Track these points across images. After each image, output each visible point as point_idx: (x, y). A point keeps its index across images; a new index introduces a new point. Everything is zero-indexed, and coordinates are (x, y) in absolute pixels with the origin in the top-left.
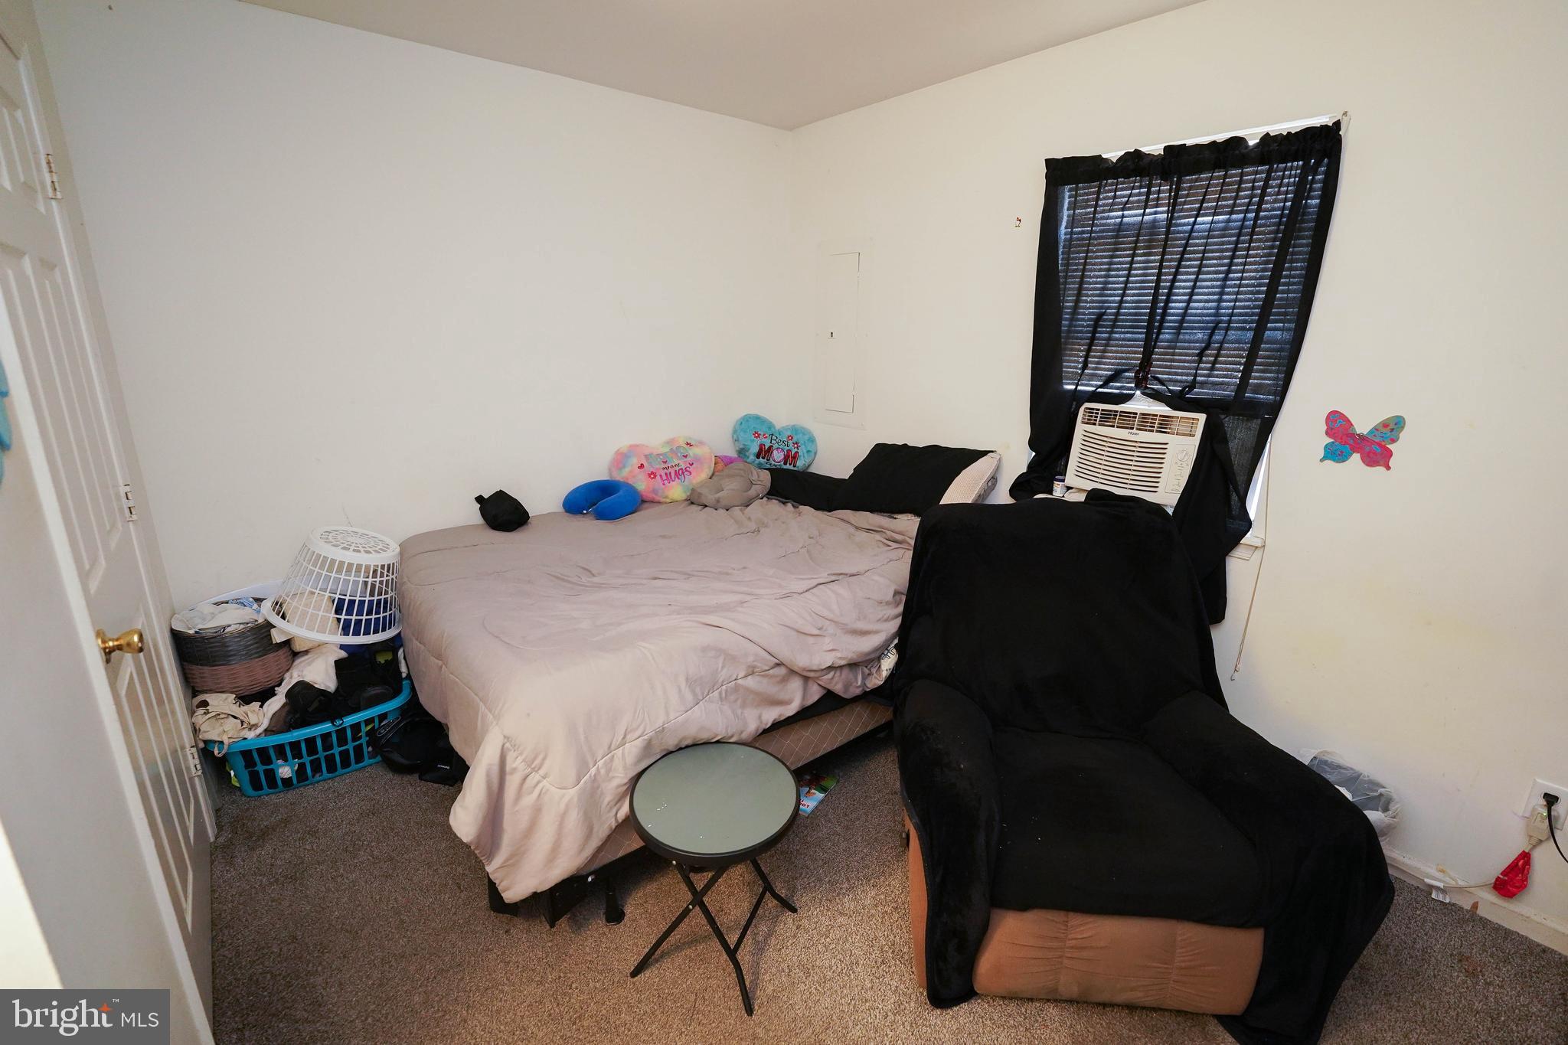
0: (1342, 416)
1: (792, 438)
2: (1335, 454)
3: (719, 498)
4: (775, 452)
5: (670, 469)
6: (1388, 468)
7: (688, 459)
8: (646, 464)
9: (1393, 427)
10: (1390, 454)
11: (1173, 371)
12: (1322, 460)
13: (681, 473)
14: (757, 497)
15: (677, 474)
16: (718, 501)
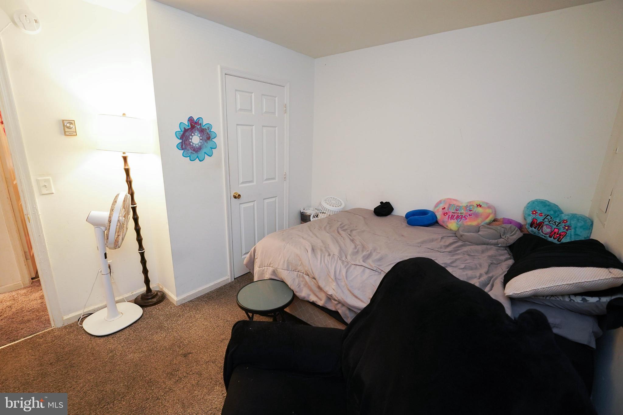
1: (567, 222)
3: (463, 235)
4: (545, 227)
5: (455, 214)
7: (471, 212)
8: (446, 209)
13: (460, 217)
14: (496, 245)
15: (458, 217)
16: (461, 236)
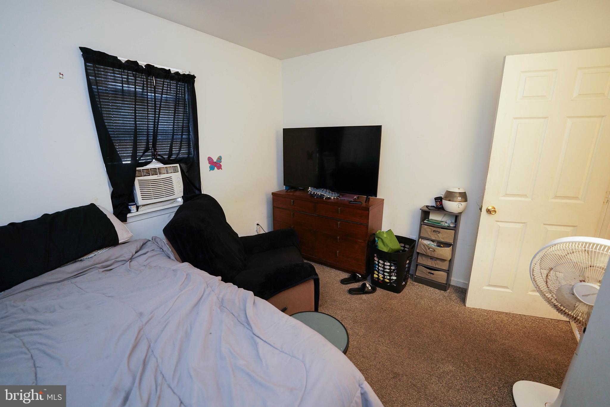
0: (211, 158)
2: (212, 169)
6: (222, 169)
9: (220, 158)
10: (221, 166)
11: (163, 150)
12: (210, 171)
